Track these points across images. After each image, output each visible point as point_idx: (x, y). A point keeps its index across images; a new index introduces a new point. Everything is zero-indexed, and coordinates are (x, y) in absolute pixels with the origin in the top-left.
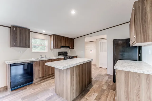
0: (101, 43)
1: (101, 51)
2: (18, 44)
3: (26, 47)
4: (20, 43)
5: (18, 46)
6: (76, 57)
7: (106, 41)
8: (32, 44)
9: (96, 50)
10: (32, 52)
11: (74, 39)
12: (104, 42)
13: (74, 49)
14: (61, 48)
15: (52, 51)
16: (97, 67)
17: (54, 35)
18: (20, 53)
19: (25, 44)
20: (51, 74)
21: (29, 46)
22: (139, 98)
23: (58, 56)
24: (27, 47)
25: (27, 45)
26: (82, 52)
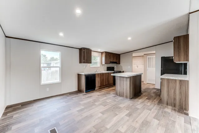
0: (149, 58)
1: (149, 67)
2: (86, 61)
6: (123, 72)
7: (155, 56)
9: (143, 65)
11: (121, 55)
12: (153, 58)
13: (120, 64)
14: (110, 63)
15: (103, 66)
16: (144, 83)
19: (89, 61)
20: (105, 85)
22: (175, 94)
23: (107, 71)
26: (129, 67)
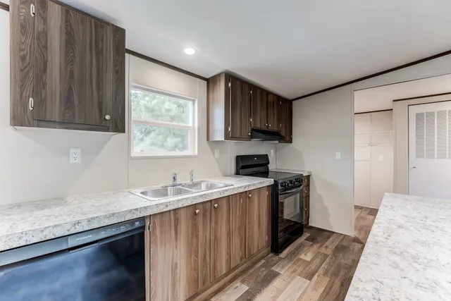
2: (55, 109)
3: (101, 126)
4: (68, 99)
5: (57, 117)
8: (134, 115)
10: (133, 155)
11: (294, 102)
13: (291, 142)
14: (252, 137)
15: (214, 154)
17: (230, 77)
18: (72, 160)
19: (97, 111)
21: (118, 125)
23: (237, 174)
24: (106, 129)
25: (108, 117)
26: (338, 155)
